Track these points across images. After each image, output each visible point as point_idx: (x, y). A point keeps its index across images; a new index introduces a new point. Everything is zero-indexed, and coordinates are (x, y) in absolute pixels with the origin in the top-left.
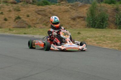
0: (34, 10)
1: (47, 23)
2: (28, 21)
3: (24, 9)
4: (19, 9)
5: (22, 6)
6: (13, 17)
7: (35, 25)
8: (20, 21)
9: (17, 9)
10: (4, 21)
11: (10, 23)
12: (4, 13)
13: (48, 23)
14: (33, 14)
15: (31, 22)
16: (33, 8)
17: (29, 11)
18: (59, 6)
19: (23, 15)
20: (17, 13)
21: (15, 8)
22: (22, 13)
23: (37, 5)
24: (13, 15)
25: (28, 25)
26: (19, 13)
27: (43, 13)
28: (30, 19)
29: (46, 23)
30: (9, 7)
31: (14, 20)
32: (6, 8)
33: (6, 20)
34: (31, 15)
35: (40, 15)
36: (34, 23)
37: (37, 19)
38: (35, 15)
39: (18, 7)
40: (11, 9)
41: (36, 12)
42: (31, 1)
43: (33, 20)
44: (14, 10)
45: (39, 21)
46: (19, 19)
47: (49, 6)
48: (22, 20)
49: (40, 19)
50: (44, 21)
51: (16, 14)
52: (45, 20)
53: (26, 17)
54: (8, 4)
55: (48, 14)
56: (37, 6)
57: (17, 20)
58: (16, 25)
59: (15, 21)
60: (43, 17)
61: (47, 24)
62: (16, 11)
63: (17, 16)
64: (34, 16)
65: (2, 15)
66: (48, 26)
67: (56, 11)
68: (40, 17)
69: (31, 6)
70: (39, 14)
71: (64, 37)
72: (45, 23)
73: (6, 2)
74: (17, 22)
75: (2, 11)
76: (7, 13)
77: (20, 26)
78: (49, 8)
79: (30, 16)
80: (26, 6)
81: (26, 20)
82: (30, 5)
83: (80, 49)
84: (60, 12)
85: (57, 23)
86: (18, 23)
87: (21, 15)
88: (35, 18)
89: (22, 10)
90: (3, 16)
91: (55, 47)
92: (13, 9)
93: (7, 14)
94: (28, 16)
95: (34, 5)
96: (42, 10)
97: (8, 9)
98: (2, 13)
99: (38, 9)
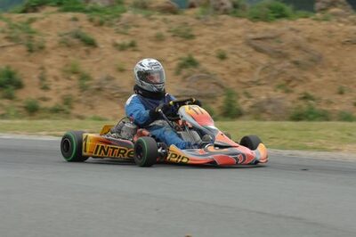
0: (240, 37)
1: (289, 81)
2: (223, 75)
3: (206, 30)
4: (189, 30)
5: (197, 21)
6: (170, 59)
7: (248, 90)
8: (195, 75)
9: (183, 30)
12: (138, 44)
13: (292, 84)
14: (238, 52)
15: (233, 79)
16: (236, 28)
17: (224, 41)
18: (324, 23)
19: (205, 53)
20: (182, 45)
21: (175, 27)
22: (200, 44)
23: (251, 20)
24: (172, 52)
25: (222, 87)
26: (191, 45)
27: (274, 45)
28: (228, 68)
29: (284, 82)
30: (153, 23)
31: (173, 71)
32: (144, 26)
34: (233, 53)
35: (263, 55)
37: (252, 68)
38: (247, 53)
39: (186, 24)
40: (163, 30)
41: (249, 45)
42: (229, 5)
43: (240, 70)
44: (174, 36)
45: (260, 74)
46: (191, 68)
47: (291, 22)
48: (202, 72)
49: (263, 69)
50: (276, 77)
51: (181, 50)
52: (282, 72)
53: (217, 60)
54: (149, 12)
55: (291, 51)
56: (251, 23)
57: (185, 72)
58: (183, 88)
59: (178, 73)
60: (274, 61)
61: (288, 87)
62: (179, 39)
63: (185, 55)
64: (244, 55)
65: (134, 50)
66: (292, 92)
67: (316, 40)
68: (262, 59)
69: (229, 20)
70: (258, 50)
72: (281, 80)
73: (144, 7)
74: (185, 77)
75: (133, 39)
76: (151, 44)
78: (292, 29)
79: (228, 55)
80: (211, 23)
81: (218, 69)
82: (224, 20)
84: (330, 45)
86: (188, 79)
87: (198, 54)
88: (245, 65)
89: (201, 35)
90: (138, 55)
92: (169, 32)
93: (152, 48)
94: (222, 57)
95: (241, 17)
96: (269, 35)
97: (153, 32)
98: (132, 45)
99: (254, 33)
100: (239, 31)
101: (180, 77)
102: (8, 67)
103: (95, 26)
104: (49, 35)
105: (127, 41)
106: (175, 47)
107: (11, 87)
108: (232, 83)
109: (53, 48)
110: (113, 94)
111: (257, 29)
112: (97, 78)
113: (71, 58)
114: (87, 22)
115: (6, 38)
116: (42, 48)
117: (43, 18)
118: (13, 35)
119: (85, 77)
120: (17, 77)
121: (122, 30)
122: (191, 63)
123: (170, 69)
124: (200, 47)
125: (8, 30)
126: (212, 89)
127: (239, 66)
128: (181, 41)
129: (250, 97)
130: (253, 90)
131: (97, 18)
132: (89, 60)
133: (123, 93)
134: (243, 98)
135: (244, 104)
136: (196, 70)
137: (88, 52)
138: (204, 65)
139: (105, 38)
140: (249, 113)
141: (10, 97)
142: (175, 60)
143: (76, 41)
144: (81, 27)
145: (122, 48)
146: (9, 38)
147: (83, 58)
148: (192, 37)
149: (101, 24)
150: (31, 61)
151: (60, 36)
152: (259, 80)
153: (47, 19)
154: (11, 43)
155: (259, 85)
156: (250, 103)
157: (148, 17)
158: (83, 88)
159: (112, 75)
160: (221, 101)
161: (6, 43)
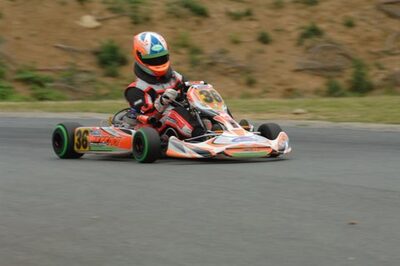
0: (370, 1)
2: (351, 44)
6: (291, 28)
8: (319, 46)
10: (260, 46)
11: (280, 52)
12: (256, 12)
15: (363, 49)
19: (331, 21)
20: (304, 12)
22: (324, 11)
24: (292, 20)
25: (350, 58)
26: (315, 11)
28: (357, 36)
31: (294, 42)
33: (264, 39)
34: (362, 20)
35: (396, 21)
36: (374, 50)
37: (384, 36)
38: (377, 19)
41: (382, 10)
43: (371, 39)
44: (294, 2)
48: (327, 42)
51: (304, 18)
53: (342, 28)
57: (308, 42)
58: (305, 60)
59: (299, 43)
62: (301, 5)
63: (306, 24)
64: (373, 22)
65: (251, 20)
68: (396, 26)
70: (391, 15)
71: (207, 108)
74: (308, 48)
75: (249, 7)
76: (269, 12)
77: (318, 64)
79: (357, 22)
81: (345, 39)
83: (274, 151)
85: (163, 60)
86: (310, 50)
87: (321, 20)
88: (376, 32)
90: (254, 24)
91: (185, 148)
93: (269, 16)
94: (350, 24)
98: (248, 14)
101: (302, 48)
102: (111, 41)
104: (155, 5)
105: (242, 9)
106: (297, 15)
107: (115, 64)
108: (361, 53)
109: (159, 20)
110: (227, 69)
112: (209, 52)
113: (180, 30)
115: (109, 9)
116: (147, 19)
118: (117, 6)
119: (196, 51)
120: (122, 52)
122: (314, 32)
123: (291, 40)
124: (324, 14)
126: (339, 62)
127: (369, 34)
128: (303, 8)
129: (381, 68)
130: (385, 61)
132: (200, 32)
134: (376, 70)
135: (375, 77)
136: (317, 39)
137: (198, 23)
138: (330, 35)
139: (217, 6)
140: (380, 87)
141: (113, 75)
142: (296, 30)
143: (185, 11)
145: (236, 17)
146: (113, 10)
147: (194, 30)
148: (314, 2)
151: (168, 5)
152: (394, 49)
154: (113, 15)
155: (392, 55)
156: (382, 76)
158: (194, 63)
159: (226, 48)
160: (349, 75)
161: (108, 15)
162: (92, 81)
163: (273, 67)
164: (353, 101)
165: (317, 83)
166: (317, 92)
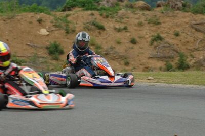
0: (187, 23)
2: (178, 45)
3: (167, 19)
4: (157, 20)
5: (162, 14)
6: (147, 36)
7: (192, 53)
8: (161, 45)
9: (154, 20)
10: (131, 45)
11: (141, 48)
12: (128, 28)
14: (185, 31)
15: (184, 47)
16: (185, 18)
17: (178, 26)
19: (167, 33)
20: (154, 28)
21: (149, 18)
22: (164, 28)
23: (193, 13)
24: (148, 32)
25: (177, 52)
26: (159, 28)
28: (181, 41)
30: (137, 16)
31: (149, 43)
32: (131, 18)
33: (133, 42)
34: (183, 32)
35: (200, 33)
36: (189, 48)
37: (194, 40)
38: (191, 32)
39: (156, 16)
40: (143, 20)
41: (192, 27)
42: (180, 5)
43: (188, 42)
44: (149, 23)
45: (199, 44)
46: (159, 41)
48: (165, 43)
49: (201, 41)
53: (174, 37)
54: (134, 10)
56: (193, 15)
57: (155, 43)
58: (155, 53)
59: (152, 44)
62: (152, 25)
63: (156, 35)
64: (189, 34)
65: (126, 32)
68: (200, 36)
69: (180, 14)
70: (198, 30)
73: (131, 7)
74: (156, 47)
75: (125, 25)
76: (136, 28)
77: (162, 55)
79: (180, 34)
80: (170, 15)
81: (175, 42)
82: (177, 13)
86: (157, 47)
87: (163, 33)
88: (190, 39)
89: (164, 22)
90: (128, 34)
92: (146, 21)
93: (135, 30)
94: (177, 35)
95: (187, 12)
96: (204, 22)
97: (137, 21)
98: (125, 28)
99: (195, 21)
100: (187, 20)
101: (153, 46)
102: (55, 42)
103: (104, 18)
104: (78, 24)
105: (122, 26)
106: (150, 30)
107: (57, 53)
108: (183, 50)
110: (114, 57)
111: (197, 18)
112: (105, 48)
114: (99, 16)
115: (54, 26)
116: (74, 31)
117: (74, 14)
118: (58, 24)
119: (98, 47)
120: (60, 47)
121: (119, 20)
122: (159, 38)
123: (147, 42)
125: (54, 21)
126: (172, 53)
127: (186, 40)
128: (153, 26)
129: (194, 57)
130: (195, 53)
131: (105, 14)
132: (100, 38)
133: (120, 56)
134: (190, 58)
135: (190, 62)
136: (161, 42)
137: (100, 33)
138: (167, 40)
139: (109, 25)
140: (193, 67)
141: (57, 59)
142: (150, 37)
143: (93, 27)
144: (96, 19)
145: (119, 30)
146: (55, 26)
147: (98, 37)
148: (159, 23)
149: (107, 17)
150: (68, 39)
151: (84, 24)
152: (198, 48)
153: (76, 14)
154: (58, 29)
155: (199, 50)
156: (194, 61)
157: (134, 12)
159: (114, 46)
160: (177, 60)
161: (54, 28)
162: (46, 62)
163: (138, 56)
164: (179, 73)
165: (160, 64)
166: (161, 69)
